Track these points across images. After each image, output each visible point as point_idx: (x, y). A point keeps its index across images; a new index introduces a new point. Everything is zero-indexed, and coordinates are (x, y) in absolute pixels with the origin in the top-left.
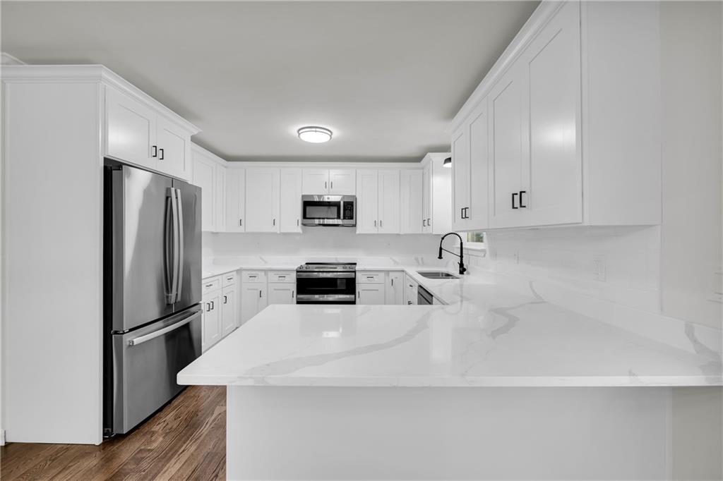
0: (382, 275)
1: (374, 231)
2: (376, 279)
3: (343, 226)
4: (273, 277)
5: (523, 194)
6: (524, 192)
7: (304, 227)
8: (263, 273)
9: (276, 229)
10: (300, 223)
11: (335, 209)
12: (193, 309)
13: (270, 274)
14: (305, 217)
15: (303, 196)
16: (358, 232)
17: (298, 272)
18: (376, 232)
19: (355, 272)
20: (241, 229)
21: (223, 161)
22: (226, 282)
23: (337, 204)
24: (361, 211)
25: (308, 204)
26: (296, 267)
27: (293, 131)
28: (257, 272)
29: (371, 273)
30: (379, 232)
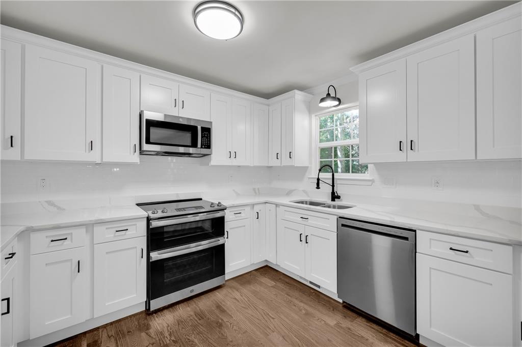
0: (248, 210)
2: (244, 215)
4: (104, 234)
10: (138, 148)
11: (191, 134)
14: (147, 141)
16: (212, 163)
29: (237, 209)
30: (233, 165)
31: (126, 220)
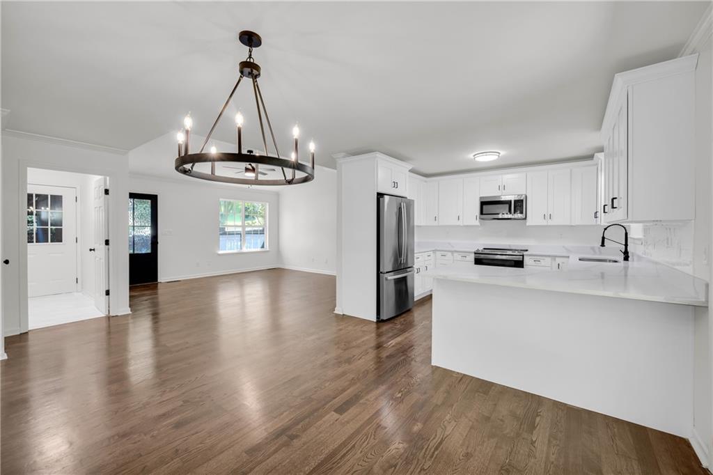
0: (549, 260)
1: (544, 223)
2: (543, 263)
3: (515, 219)
4: (458, 256)
5: (614, 200)
6: (616, 198)
7: (482, 221)
8: (450, 253)
9: (460, 223)
10: (478, 218)
11: (507, 206)
12: (408, 270)
13: (455, 254)
14: (482, 213)
15: (481, 198)
16: (528, 224)
17: (475, 253)
18: (546, 224)
19: (523, 256)
20: (435, 223)
21: (425, 178)
22: (427, 258)
23: (509, 203)
24: (531, 207)
25: (484, 204)
26: (474, 250)
27: (471, 156)
28: (446, 253)
29: (538, 258)
30: (549, 224)
31: (468, 252)
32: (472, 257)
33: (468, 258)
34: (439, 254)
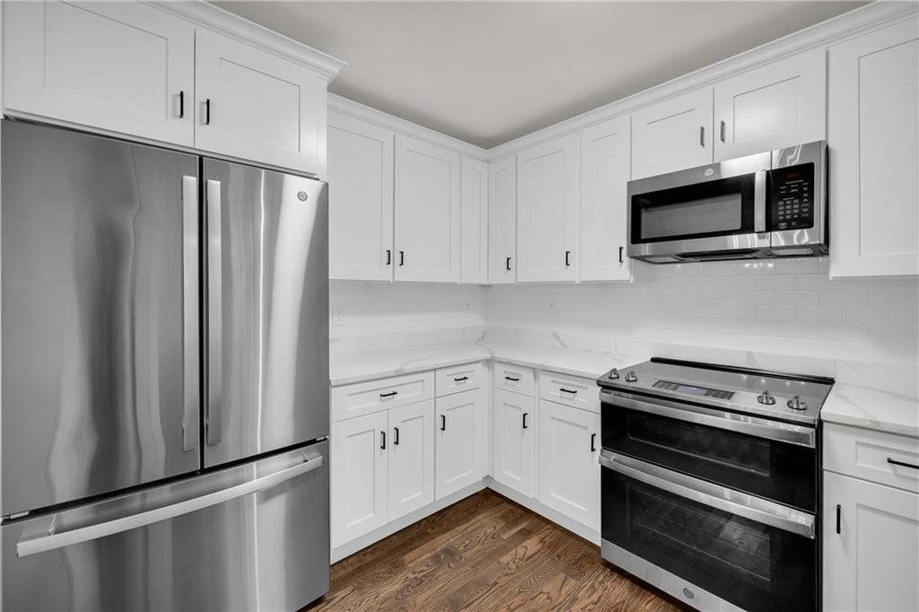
4: (551, 388)
8: (531, 375)
9: (570, 276)
10: (624, 252)
13: (545, 379)
14: (636, 237)
15: (632, 184)
16: (835, 274)
23: (742, 186)
25: (645, 202)
28: (518, 371)
31: (583, 378)
32: (592, 399)
33: (580, 399)
34: (501, 371)
